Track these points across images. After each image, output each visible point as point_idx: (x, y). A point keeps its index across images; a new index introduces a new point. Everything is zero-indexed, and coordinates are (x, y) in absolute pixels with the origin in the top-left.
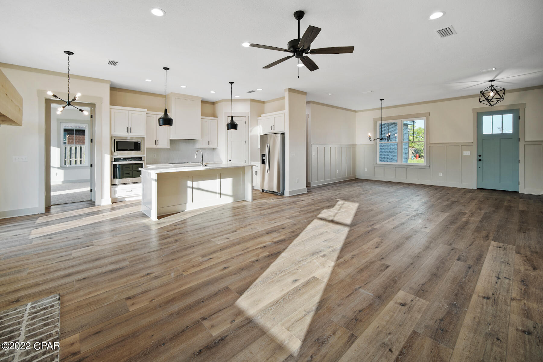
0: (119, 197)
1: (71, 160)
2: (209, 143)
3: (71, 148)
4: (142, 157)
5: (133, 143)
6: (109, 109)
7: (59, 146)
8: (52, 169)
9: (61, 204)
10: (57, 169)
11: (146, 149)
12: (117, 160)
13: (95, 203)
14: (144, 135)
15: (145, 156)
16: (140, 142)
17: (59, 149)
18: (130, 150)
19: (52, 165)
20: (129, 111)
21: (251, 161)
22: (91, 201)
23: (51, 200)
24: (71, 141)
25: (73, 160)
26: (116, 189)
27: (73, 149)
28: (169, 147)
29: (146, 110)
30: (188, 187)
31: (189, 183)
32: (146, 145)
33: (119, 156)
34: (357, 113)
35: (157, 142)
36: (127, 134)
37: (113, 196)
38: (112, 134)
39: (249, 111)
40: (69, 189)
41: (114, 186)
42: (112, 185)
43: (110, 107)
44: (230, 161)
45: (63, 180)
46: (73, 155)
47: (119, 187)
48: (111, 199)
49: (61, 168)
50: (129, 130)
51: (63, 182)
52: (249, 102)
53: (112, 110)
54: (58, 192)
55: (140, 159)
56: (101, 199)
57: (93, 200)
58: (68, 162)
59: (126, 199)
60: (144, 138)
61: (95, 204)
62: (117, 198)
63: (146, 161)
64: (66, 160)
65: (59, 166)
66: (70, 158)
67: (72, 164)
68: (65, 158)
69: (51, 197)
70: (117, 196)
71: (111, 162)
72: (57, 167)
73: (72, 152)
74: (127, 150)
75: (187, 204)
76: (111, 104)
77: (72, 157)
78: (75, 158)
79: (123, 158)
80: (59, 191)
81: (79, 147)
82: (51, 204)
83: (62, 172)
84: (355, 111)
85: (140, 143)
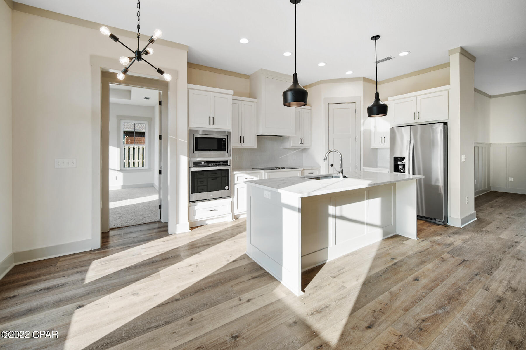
0: (199, 220)
1: (129, 161)
2: (302, 141)
3: (129, 149)
4: (227, 161)
5: (217, 139)
6: (187, 89)
7: (119, 146)
8: (111, 172)
9: (122, 227)
10: (117, 172)
11: (233, 148)
12: (196, 164)
13: (167, 226)
14: (230, 128)
15: (231, 158)
16: (225, 138)
17: (119, 149)
18: (213, 150)
19: (111, 166)
20: (212, 93)
21: (363, 166)
22: (160, 222)
23: (110, 219)
24: (129, 142)
25: (131, 161)
26: (196, 208)
27: (132, 150)
28: (256, 147)
29: (232, 92)
30: (329, 215)
31: (331, 210)
32: (233, 143)
33: (198, 160)
34: (491, 99)
35: (242, 139)
36: (209, 126)
37: (191, 219)
38: (190, 126)
39: (361, 94)
40: (130, 198)
41: (192, 204)
42: (190, 202)
43: (188, 86)
44: (332, 165)
45: (122, 185)
46: (131, 157)
47: (199, 204)
48: (189, 223)
49: (121, 171)
50: (212, 120)
51: (123, 187)
52: (361, 83)
53: (190, 90)
54: (118, 202)
55: (225, 163)
56: (177, 224)
57: (162, 220)
58: (127, 165)
59: (207, 222)
60: (230, 132)
61: (167, 230)
62: (196, 222)
63: (232, 166)
64: (125, 161)
65: (119, 169)
66: (129, 159)
67: (130, 167)
68: (124, 159)
69: (110, 211)
70: (196, 218)
71: (189, 168)
72: (117, 169)
73: (131, 154)
74: (209, 150)
75: (329, 248)
76: (189, 82)
77: (130, 158)
78: (134, 159)
79: (205, 162)
80: (119, 200)
81: (137, 148)
82: (111, 227)
83: (121, 175)
84: (490, 97)
85: (225, 140)
